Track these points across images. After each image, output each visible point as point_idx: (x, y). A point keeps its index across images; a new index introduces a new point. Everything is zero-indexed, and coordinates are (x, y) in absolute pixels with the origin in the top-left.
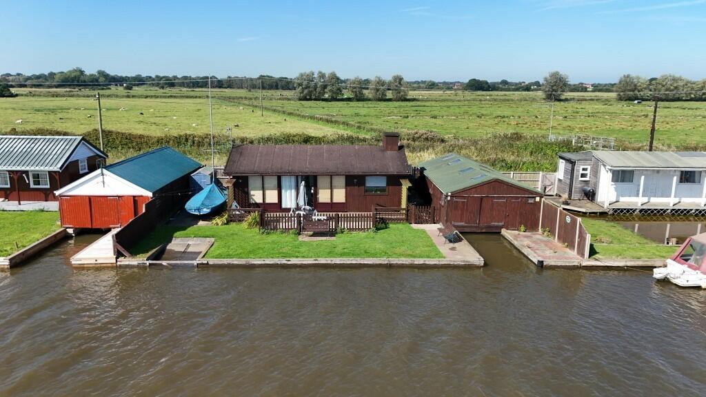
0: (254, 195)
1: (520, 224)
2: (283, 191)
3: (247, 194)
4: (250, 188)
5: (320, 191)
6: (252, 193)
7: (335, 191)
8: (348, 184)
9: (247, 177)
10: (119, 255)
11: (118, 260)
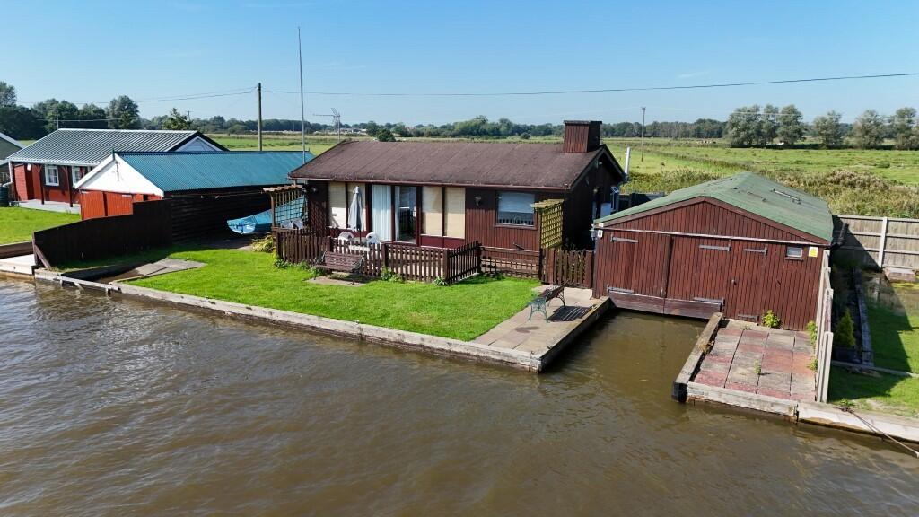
0: (335, 216)
1: (766, 306)
2: (375, 212)
3: (327, 212)
4: (331, 204)
5: (427, 214)
6: (334, 210)
7: (450, 216)
8: (469, 205)
9: (327, 184)
10: (39, 265)
11: (36, 270)
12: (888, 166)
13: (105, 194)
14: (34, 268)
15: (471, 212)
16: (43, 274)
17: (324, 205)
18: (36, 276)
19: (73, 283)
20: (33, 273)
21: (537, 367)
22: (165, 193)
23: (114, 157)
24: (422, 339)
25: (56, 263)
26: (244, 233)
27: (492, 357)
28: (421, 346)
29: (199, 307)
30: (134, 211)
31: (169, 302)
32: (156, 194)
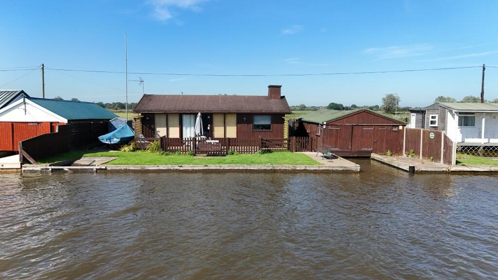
0: (159, 132)
1: (387, 149)
2: (184, 129)
3: (154, 130)
4: (156, 126)
5: (215, 128)
6: (158, 129)
7: (228, 128)
8: (239, 122)
9: (154, 114)
11: (23, 165)
13: (13, 124)
15: (240, 125)
18: (23, 169)
19: (62, 169)
20: (21, 167)
21: (358, 170)
22: (68, 121)
23: (24, 100)
26: (112, 143)
29: (171, 170)
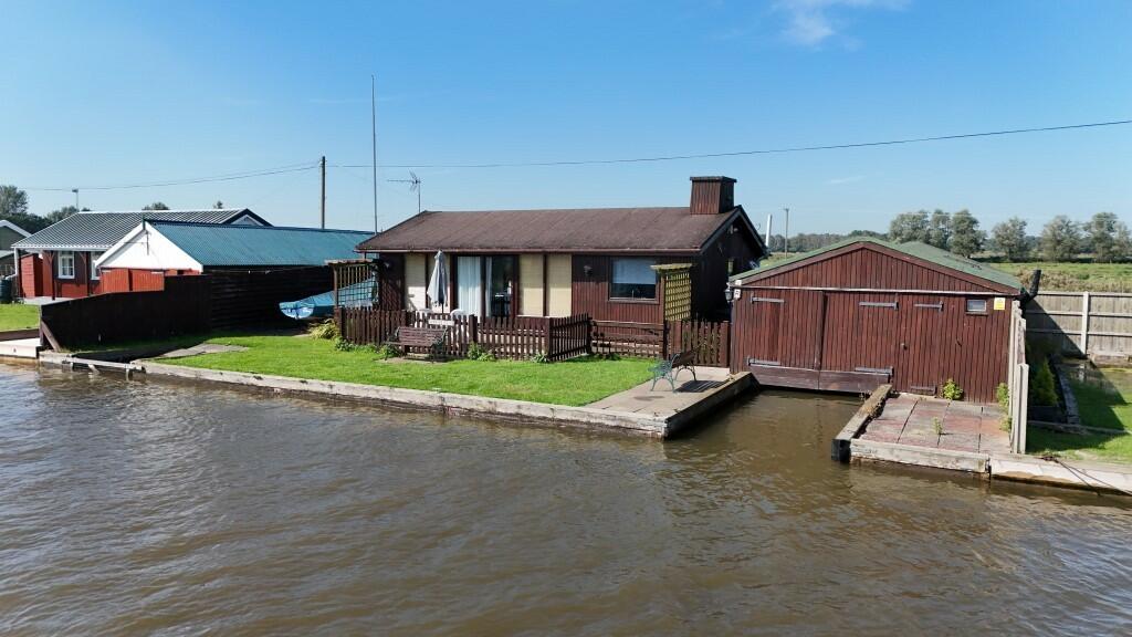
0: (413, 296)
1: (945, 374)
2: (460, 291)
3: (403, 291)
5: (525, 290)
7: (553, 292)
8: (577, 277)
9: (402, 255)
10: (46, 346)
11: (41, 353)
12: (1087, 277)
13: (130, 271)
14: (38, 349)
15: (579, 285)
16: (48, 357)
17: (399, 283)
18: (41, 359)
19: (86, 366)
20: (38, 355)
21: (662, 433)
22: (205, 267)
23: (144, 226)
24: (519, 407)
25: (65, 343)
26: (300, 317)
27: (607, 423)
28: (517, 415)
29: (242, 384)
30: (165, 287)
31: (205, 380)
32: (193, 269)
